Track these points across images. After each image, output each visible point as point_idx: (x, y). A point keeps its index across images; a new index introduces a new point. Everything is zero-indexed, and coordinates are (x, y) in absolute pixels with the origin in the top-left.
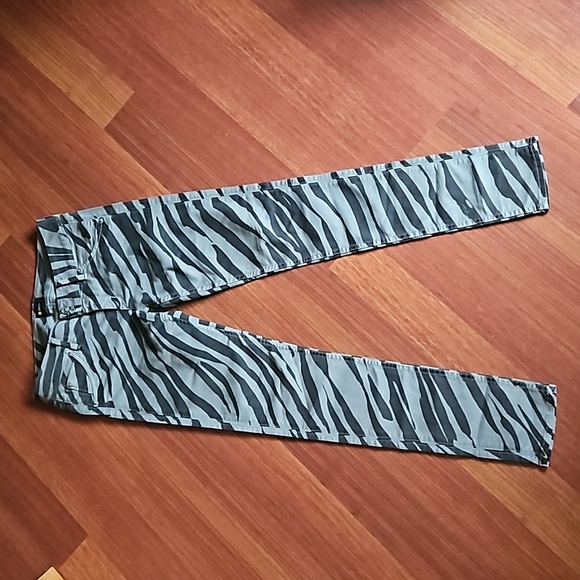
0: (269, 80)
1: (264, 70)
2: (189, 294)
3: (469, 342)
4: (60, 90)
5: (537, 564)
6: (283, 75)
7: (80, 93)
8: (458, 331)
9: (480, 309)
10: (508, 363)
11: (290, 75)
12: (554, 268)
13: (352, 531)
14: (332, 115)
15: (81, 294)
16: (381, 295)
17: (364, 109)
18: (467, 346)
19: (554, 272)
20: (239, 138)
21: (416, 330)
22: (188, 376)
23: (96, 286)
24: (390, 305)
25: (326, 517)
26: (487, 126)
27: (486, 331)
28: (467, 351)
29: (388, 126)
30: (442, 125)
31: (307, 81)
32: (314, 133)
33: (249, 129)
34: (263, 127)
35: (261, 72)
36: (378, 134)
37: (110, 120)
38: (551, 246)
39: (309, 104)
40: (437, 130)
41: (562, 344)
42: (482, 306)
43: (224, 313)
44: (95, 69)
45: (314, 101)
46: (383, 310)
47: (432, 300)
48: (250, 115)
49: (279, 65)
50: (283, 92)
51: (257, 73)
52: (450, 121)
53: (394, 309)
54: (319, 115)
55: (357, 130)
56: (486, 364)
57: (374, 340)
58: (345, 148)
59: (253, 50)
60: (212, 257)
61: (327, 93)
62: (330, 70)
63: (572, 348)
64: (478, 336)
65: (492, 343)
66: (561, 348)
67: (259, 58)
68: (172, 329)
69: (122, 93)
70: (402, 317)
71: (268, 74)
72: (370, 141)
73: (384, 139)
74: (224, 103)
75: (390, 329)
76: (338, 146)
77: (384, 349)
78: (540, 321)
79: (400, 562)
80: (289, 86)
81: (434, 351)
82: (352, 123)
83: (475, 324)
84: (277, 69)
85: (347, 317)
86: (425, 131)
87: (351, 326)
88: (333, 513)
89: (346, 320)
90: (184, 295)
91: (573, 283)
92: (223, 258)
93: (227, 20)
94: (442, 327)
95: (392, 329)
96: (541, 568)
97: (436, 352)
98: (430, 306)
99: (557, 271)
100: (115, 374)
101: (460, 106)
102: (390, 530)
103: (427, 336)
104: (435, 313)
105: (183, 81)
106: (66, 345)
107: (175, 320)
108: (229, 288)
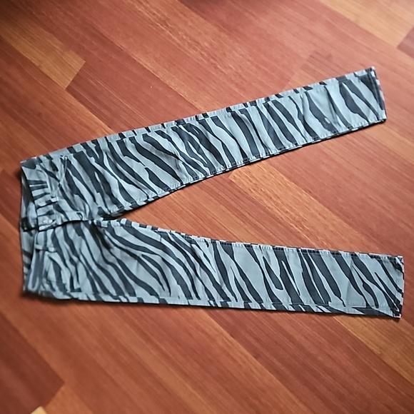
0: (180, 46)
1: (176, 39)
2: (131, 205)
3: (333, 225)
4: (34, 65)
5: (394, 388)
6: (190, 41)
7: (48, 65)
8: (324, 218)
9: (340, 200)
10: (363, 238)
11: (194, 41)
12: (393, 167)
13: (254, 370)
14: (225, 67)
15: (55, 211)
16: (267, 195)
17: (249, 61)
18: (332, 229)
19: (393, 169)
20: (160, 89)
21: (294, 219)
22: (133, 266)
23: (65, 205)
24: (274, 202)
25: (235, 361)
26: (338, 66)
27: (346, 216)
28: (332, 232)
29: (266, 72)
30: (305, 68)
31: (206, 44)
32: (214, 81)
33: (167, 82)
34: (177, 79)
35: (173, 40)
36: (259, 78)
37: (69, 82)
38: (390, 150)
39: (209, 61)
40: (302, 72)
41: (403, 222)
42: (341, 197)
43: (155, 216)
44: (58, 47)
45: (213, 58)
46: (269, 205)
47: (305, 196)
48: (167, 72)
49: (186, 35)
50: (190, 53)
51: (171, 41)
52: (311, 65)
53: (277, 204)
54: (216, 68)
55: (244, 76)
56: (347, 240)
57: (264, 228)
58: (236, 90)
59: (167, 25)
60: (146, 177)
61: (221, 52)
62: (223, 35)
63: (410, 224)
64: (340, 220)
65: (350, 224)
66: (402, 226)
67: (172, 31)
68: (120, 232)
69: (77, 63)
70: (283, 210)
71: (179, 41)
72: (254, 84)
73: (264, 81)
74: (149, 64)
75: (275, 219)
76: (231, 89)
77: (271, 234)
78: (384, 206)
79: (291, 391)
80: (194, 49)
81: (308, 233)
82: (240, 71)
83: (337, 212)
84: (184, 37)
85: (243, 213)
86: (293, 73)
87: (247, 219)
88: (240, 358)
89: (242, 214)
90: (127, 206)
91: (408, 176)
92: (153, 177)
93: (148, 6)
94: (312, 215)
95: (276, 219)
96: (397, 391)
97: (310, 234)
98: (303, 200)
99: (396, 168)
100: (81, 268)
101: (318, 53)
102: (283, 368)
103: (302, 223)
104: (307, 205)
105: (119, 51)
106: (46, 249)
107: (122, 225)
108: (159, 198)
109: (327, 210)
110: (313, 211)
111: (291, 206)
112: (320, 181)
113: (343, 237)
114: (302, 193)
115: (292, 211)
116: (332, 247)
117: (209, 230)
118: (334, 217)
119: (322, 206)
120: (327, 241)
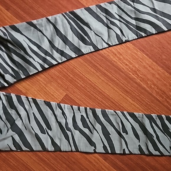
109: (155, 63)
110: (145, 64)
111: (130, 60)
112: (151, 43)
113: (165, 82)
114: (137, 51)
115: (130, 64)
116: (157, 89)
117: (71, 76)
118: (160, 68)
119: (152, 61)
120: (154, 85)
